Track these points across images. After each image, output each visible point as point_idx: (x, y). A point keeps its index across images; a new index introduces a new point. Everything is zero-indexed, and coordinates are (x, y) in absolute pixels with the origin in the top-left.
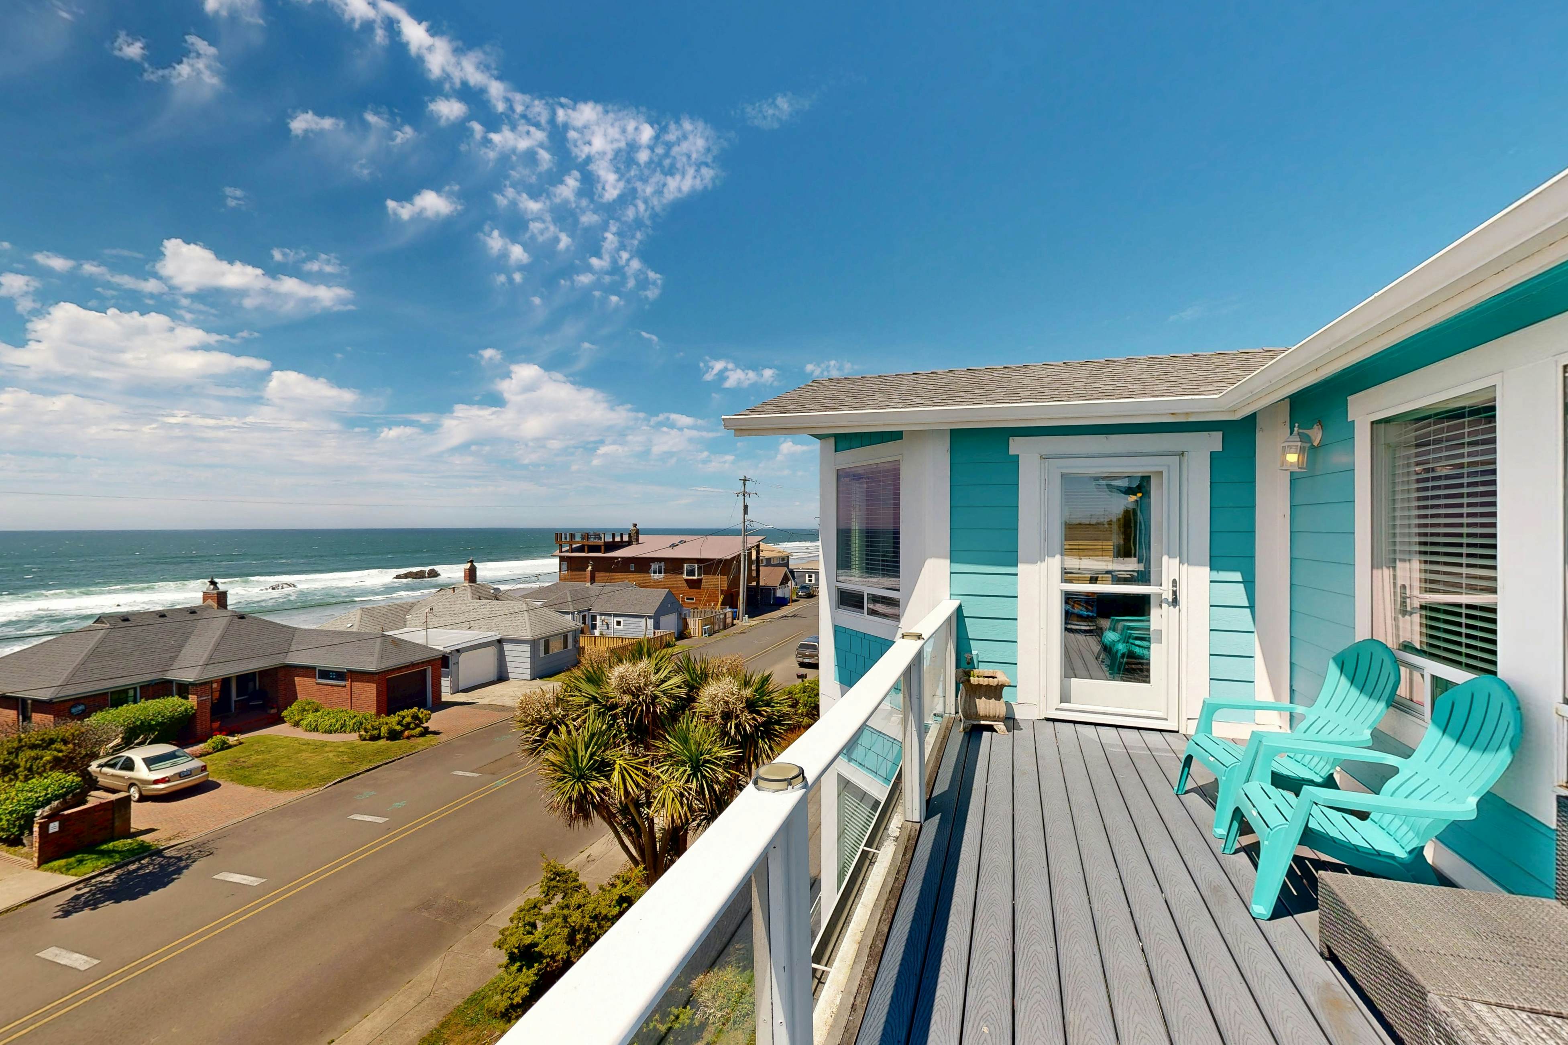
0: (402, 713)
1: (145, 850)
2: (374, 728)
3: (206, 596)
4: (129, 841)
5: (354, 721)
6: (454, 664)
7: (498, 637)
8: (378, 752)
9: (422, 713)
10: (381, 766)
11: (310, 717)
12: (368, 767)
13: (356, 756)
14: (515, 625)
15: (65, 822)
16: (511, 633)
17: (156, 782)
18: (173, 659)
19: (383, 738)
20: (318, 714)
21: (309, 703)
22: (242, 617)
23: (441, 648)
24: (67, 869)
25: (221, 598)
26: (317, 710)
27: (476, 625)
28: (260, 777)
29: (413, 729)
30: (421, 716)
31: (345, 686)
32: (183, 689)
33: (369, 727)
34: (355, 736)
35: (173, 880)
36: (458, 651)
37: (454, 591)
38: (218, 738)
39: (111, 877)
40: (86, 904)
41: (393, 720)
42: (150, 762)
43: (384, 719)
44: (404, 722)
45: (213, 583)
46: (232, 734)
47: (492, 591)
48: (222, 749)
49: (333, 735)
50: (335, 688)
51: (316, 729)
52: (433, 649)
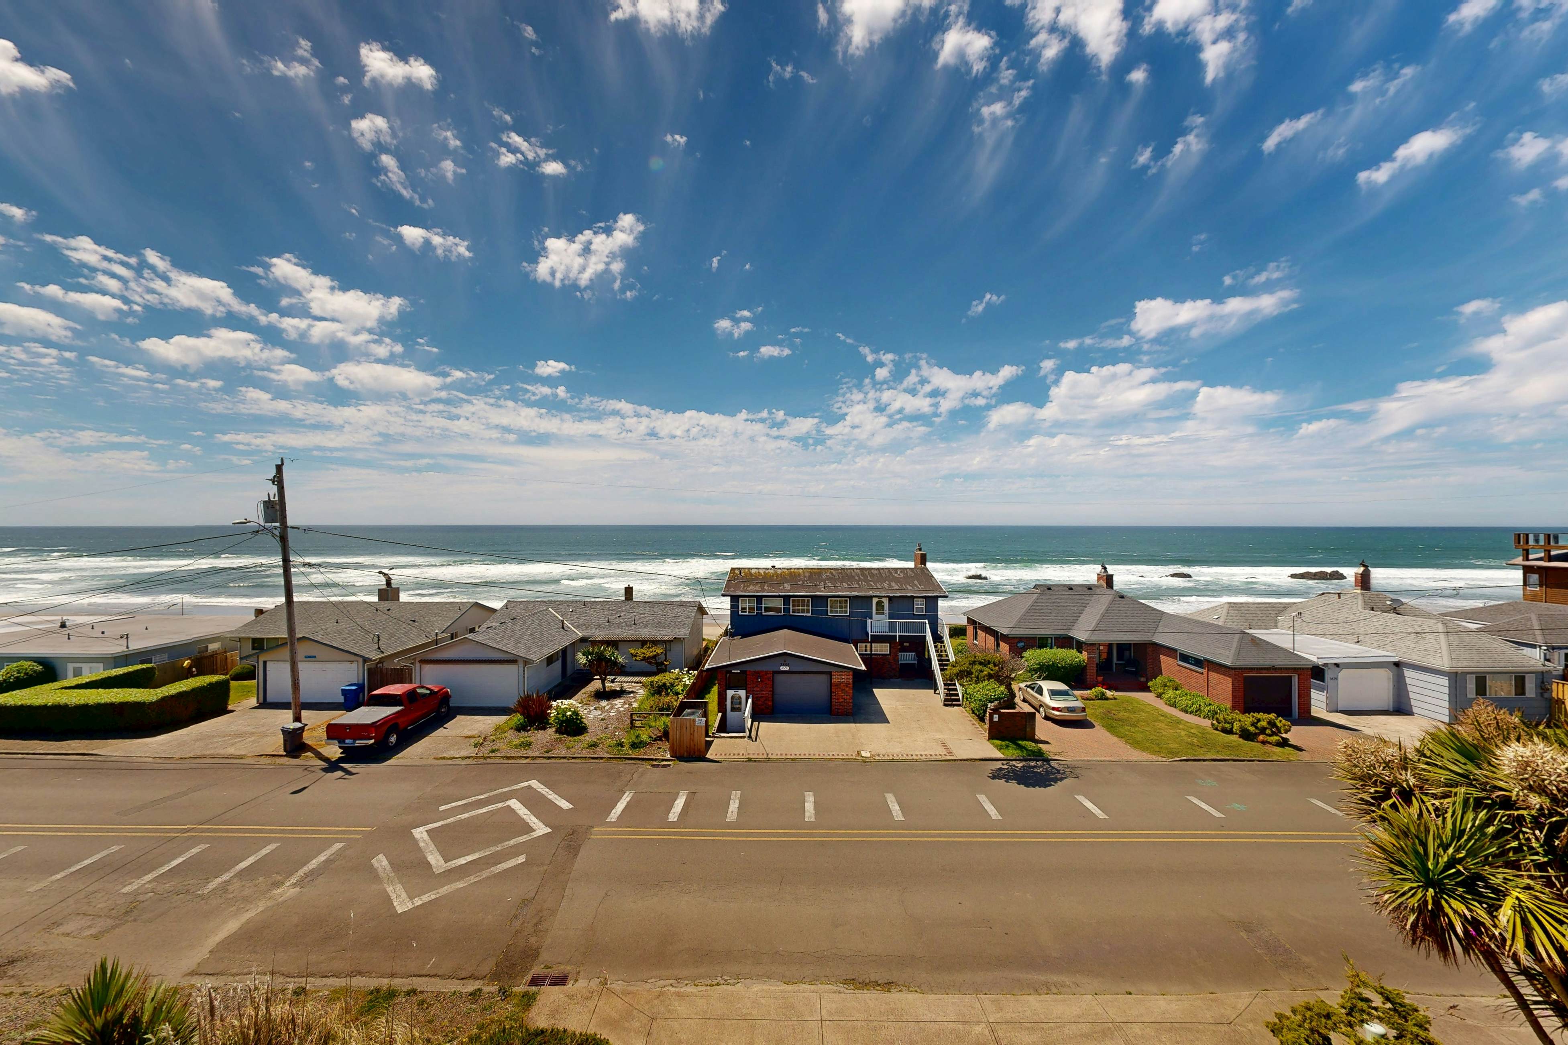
0: (1261, 715)
1: (1039, 756)
2: (1226, 722)
3: (1099, 577)
4: (1034, 744)
5: (1208, 708)
6: (1332, 679)
7: (1396, 659)
8: (1228, 746)
9: (1280, 721)
10: (1228, 760)
11: (1170, 693)
12: (1214, 757)
13: (1205, 743)
14: (1423, 648)
15: (1001, 715)
16: (1415, 657)
17: (1054, 709)
18: (1075, 621)
19: (1236, 734)
20: (1178, 692)
21: (1170, 681)
22: (1122, 597)
23: (1314, 659)
24: (1000, 748)
25: (1109, 580)
26: (1177, 689)
27: (1367, 640)
28: (1123, 731)
29: (1270, 736)
30: (1279, 725)
31: (1202, 673)
32: (1080, 646)
33: (1221, 718)
34: (1207, 723)
35: (1051, 785)
36: (1337, 665)
37: (1339, 597)
38: (1099, 689)
39: (1020, 765)
40: (1004, 777)
41: (1247, 720)
42: (1054, 693)
43: (1238, 715)
44: (1259, 725)
45: (1105, 568)
46: (1109, 689)
47: (1389, 603)
48: (1101, 699)
49: (1188, 715)
50: (1194, 673)
51: (1174, 705)
52: (1300, 656)
